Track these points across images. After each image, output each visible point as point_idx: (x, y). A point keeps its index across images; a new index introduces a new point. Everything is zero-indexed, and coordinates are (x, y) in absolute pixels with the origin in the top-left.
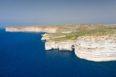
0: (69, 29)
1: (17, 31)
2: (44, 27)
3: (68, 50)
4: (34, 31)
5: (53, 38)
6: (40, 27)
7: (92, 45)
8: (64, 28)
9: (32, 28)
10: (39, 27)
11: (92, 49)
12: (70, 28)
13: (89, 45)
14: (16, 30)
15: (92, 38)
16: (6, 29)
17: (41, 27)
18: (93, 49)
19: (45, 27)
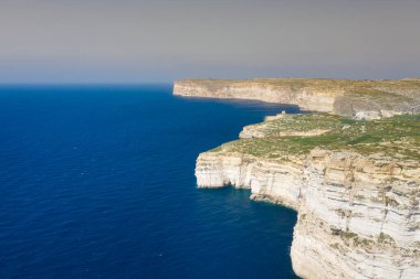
0: (400, 99)
1: (204, 96)
2: (296, 85)
3: (286, 204)
4: (259, 98)
5: (282, 134)
6: (280, 83)
7: (360, 215)
8: (376, 94)
9: (253, 89)
10: (277, 84)
11: (351, 241)
12: (409, 93)
13: (342, 213)
14: (200, 92)
15: (361, 171)
16: (176, 86)
17: (287, 83)
18: (357, 242)
19: (303, 85)
